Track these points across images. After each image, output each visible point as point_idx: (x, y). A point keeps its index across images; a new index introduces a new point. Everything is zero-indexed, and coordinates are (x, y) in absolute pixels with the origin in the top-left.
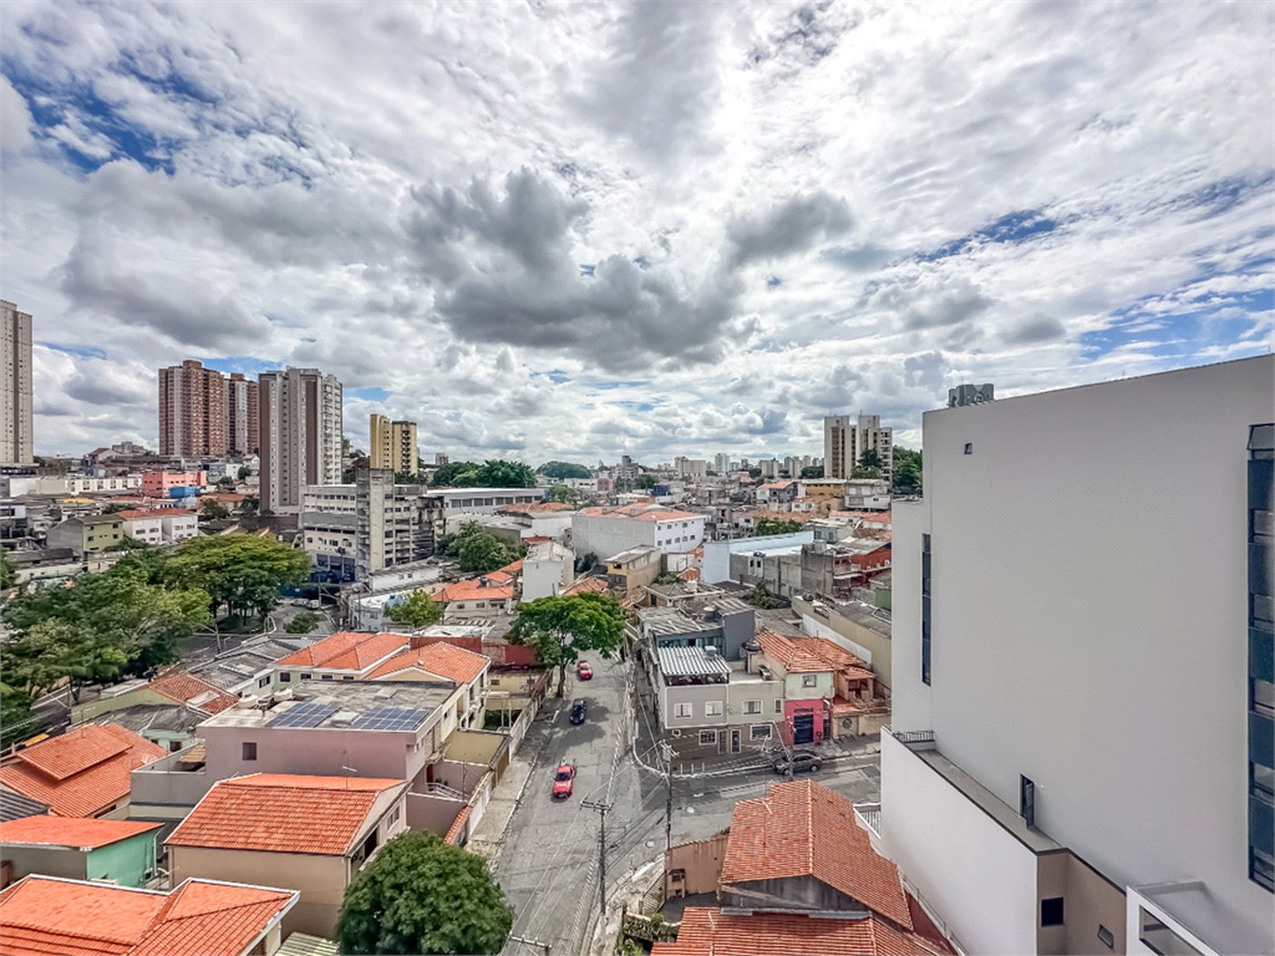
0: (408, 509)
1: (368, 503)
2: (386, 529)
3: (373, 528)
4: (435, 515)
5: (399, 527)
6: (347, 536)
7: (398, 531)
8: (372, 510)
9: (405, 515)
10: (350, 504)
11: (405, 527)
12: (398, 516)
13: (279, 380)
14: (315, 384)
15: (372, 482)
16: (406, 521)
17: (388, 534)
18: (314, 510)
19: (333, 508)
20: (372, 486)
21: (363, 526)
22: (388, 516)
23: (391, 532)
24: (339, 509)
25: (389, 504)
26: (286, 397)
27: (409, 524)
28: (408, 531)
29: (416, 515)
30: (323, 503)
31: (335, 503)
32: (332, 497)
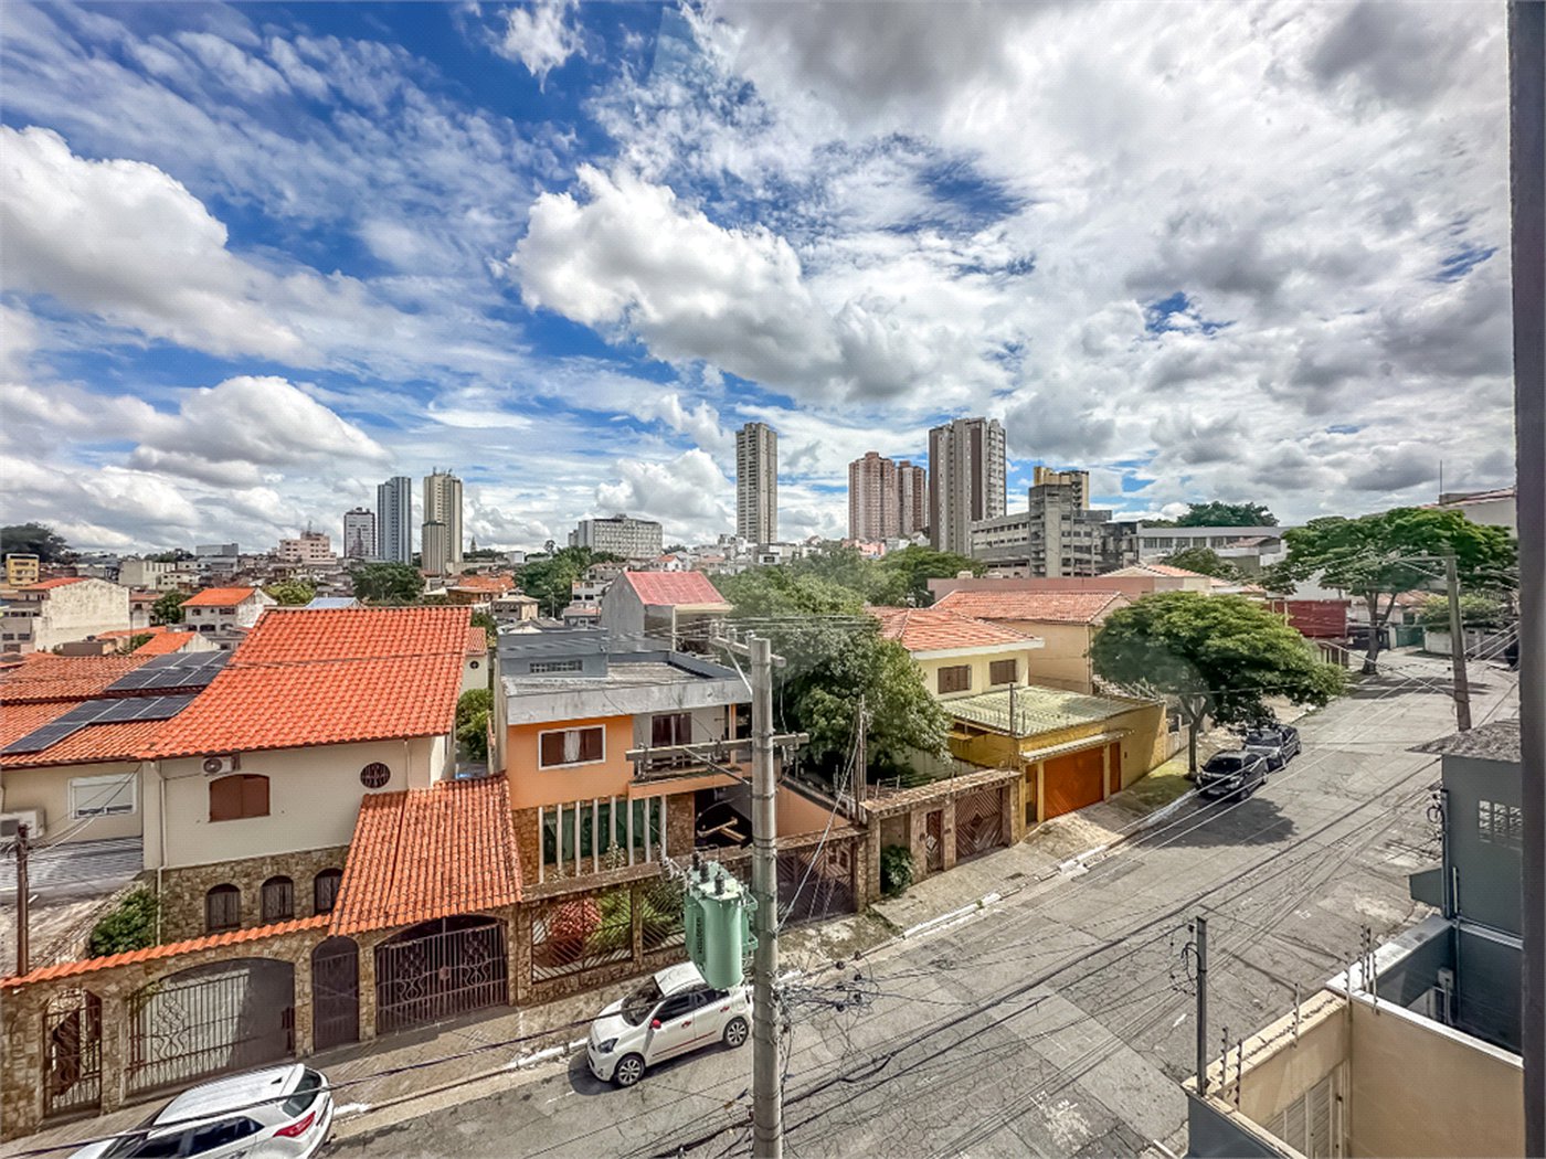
0: (1088, 535)
1: (1043, 524)
2: (1064, 556)
3: (1048, 552)
4: (1124, 545)
5: (1078, 555)
6: (1019, 569)
7: (1076, 560)
8: (1047, 532)
9: (1086, 541)
10: (1022, 533)
11: (1086, 556)
12: (1076, 541)
13: (946, 434)
14: (980, 430)
15: (1047, 499)
16: (1088, 550)
17: (1066, 562)
18: (984, 547)
19: (1002, 541)
20: (1047, 505)
21: (1037, 553)
22: (1066, 540)
23: (1069, 560)
24: (1010, 541)
25: (1066, 526)
26: (952, 450)
27: (1090, 553)
28: (1089, 562)
29: (1099, 542)
30: (992, 537)
31: (1004, 535)
32: (1002, 528)
